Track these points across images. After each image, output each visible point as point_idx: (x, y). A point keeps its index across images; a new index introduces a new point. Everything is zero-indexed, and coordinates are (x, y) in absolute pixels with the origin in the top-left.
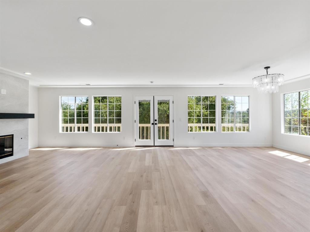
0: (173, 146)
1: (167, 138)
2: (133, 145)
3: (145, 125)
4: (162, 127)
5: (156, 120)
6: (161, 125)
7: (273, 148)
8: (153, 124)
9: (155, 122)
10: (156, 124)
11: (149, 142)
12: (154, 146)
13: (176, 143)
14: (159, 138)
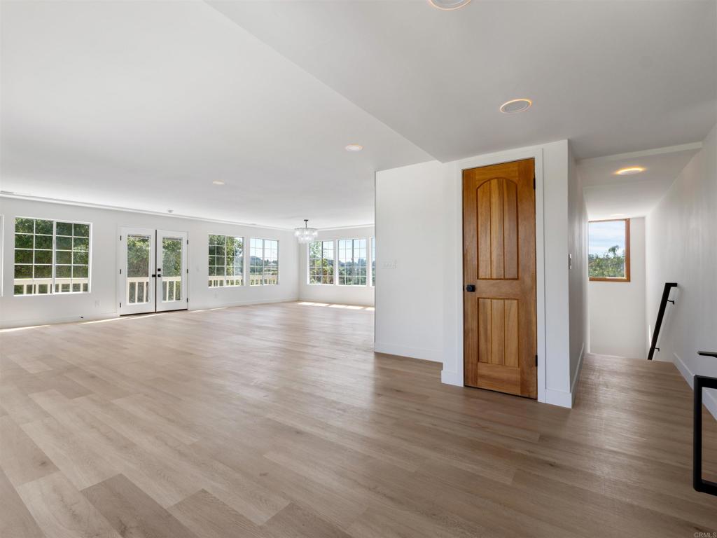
0: (186, 310)
1: (178, 298)
2: (114, 315)
3: (137, 280)
4: (170, 282)
5: (159, 270)
6: (167, 279)
7: (299, 300)
8: (153, 276)
9: (158, 273)
10: (159, 276)
11: (147, 306)
12: (156, 312)
13: (191, 305)
14: (164, 299)
